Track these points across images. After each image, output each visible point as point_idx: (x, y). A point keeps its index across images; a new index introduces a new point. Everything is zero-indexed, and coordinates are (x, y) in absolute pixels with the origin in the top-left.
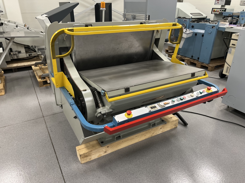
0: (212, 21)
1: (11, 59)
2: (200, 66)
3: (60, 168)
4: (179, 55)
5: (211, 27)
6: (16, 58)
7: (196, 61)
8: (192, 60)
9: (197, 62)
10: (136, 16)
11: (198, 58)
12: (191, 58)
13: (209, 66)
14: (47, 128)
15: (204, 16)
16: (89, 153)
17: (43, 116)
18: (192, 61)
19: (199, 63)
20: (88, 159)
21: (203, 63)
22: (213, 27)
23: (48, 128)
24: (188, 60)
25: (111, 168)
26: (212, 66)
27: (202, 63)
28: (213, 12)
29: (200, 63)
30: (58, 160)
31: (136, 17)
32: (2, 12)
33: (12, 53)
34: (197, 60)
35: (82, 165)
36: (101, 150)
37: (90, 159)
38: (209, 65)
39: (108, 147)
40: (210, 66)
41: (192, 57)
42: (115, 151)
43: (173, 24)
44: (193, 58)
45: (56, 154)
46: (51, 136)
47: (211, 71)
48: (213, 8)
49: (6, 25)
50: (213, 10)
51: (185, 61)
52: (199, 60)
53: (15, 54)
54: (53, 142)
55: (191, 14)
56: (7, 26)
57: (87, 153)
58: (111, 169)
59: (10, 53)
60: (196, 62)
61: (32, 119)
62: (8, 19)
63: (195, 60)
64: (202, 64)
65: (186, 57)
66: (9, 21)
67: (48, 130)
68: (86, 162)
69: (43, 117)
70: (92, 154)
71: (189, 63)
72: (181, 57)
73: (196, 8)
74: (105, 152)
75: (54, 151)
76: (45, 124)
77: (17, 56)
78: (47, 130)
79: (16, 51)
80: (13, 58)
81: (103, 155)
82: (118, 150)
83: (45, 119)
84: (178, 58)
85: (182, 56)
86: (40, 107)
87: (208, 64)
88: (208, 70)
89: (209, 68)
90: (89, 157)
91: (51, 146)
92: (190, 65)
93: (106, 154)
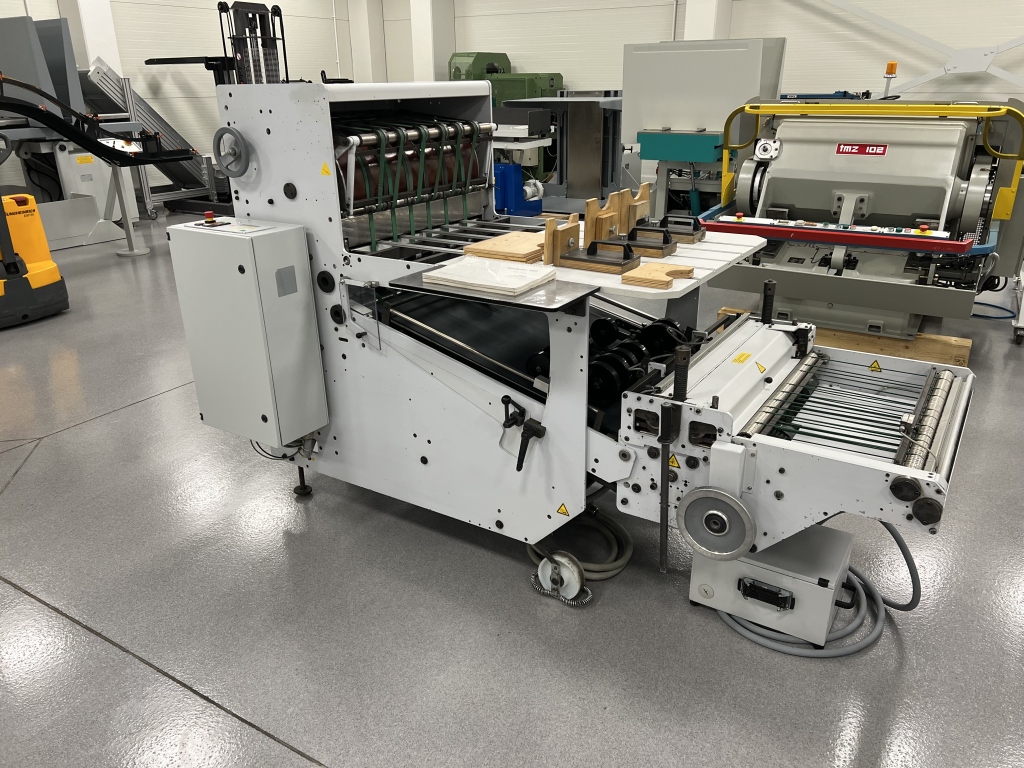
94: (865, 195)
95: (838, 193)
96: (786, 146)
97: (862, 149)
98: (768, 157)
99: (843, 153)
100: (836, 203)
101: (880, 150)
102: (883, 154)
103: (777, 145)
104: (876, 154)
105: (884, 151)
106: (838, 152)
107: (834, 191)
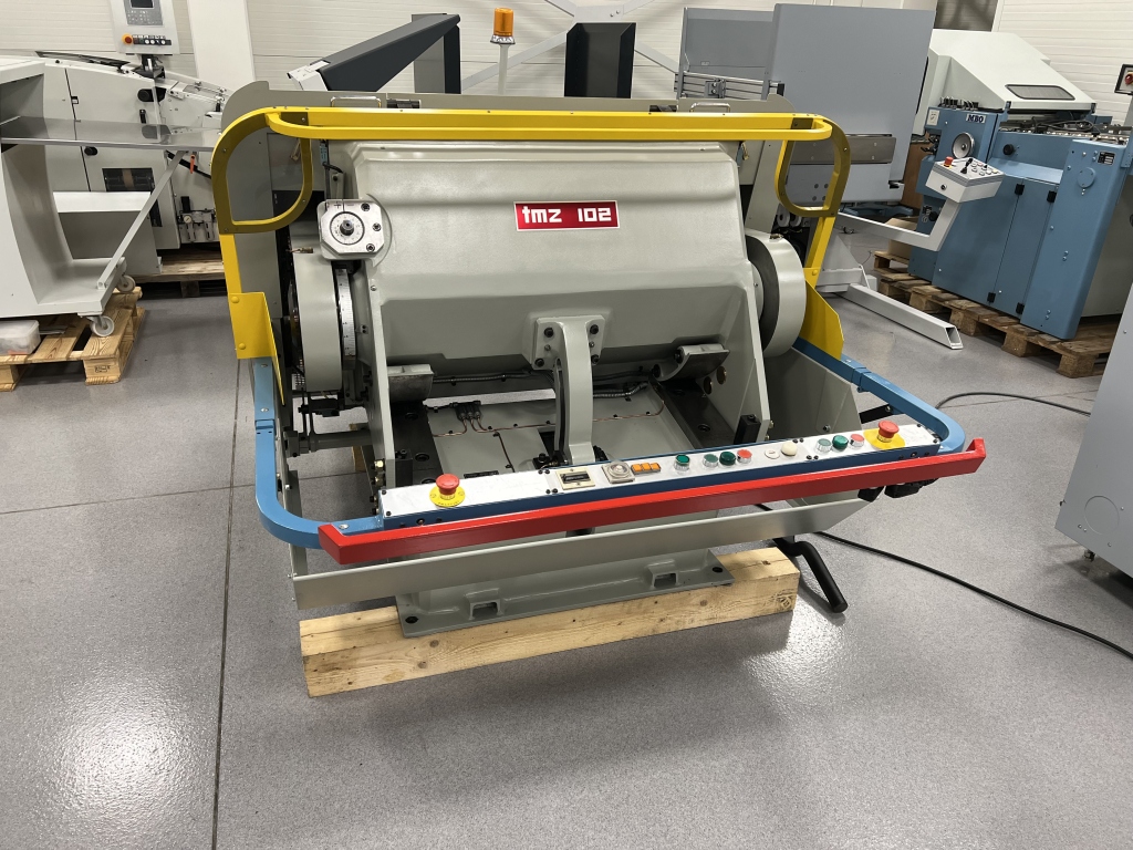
0: (1117, 129)
1: (184, 241)
2: (1020, 348)
3: (221, 698)
4: (930, 284)
5: (1095, 155)
6: (201, 238)
7: (1005, 319)
8: (989, 312)
9: (1010, 324)
10: (728, 85)
11: (1020, 308)
12: (985, 302)
13: (1065, 349)
14: (229, 532)
15: (1081, 100)
16: (346, 653)
17: (232, 484)
18: (991, 316)
19: (1017, 331)
20: (339, 682)
21: (1041, 333)
22: (1104, 156)
23: (233, 535)
24: (967, 312)
25: (424, 736)
26: (1081, 351)
27: (1032, 334)
28: (1123, 86)
29: (1022, 333)
30: (223, 667)
31: (728, 93)
32: (168, 43)
33: (187, 219)
34: (1014, 314)
35: (310, 701)
36: (402, 654)
37: (350, 683)
38: (1066, 344)
39: (434, 644)
40: (1070, 352)
41: (991, 297)
42: (469, 671)
43: (794, 119)
44: (992, 305)
45: (224, 640)
46: (232, 566)
47: (1075, 375)
48: (1124, 67)
49: (177, 98)
50: (1126, 73)
51: (952, 317)
52: (1024, 318)
53: (199, 224)
54: (230, 592)
55: (1008, 86)
56: (181, 102)
57: (334, 654)
58: (422, 739)
59: (182, 219)
60: (1003, 324)
61: (187, 490)
62: (196, 76)
63: (1002, 314)
64: (1032, 339)
65: (961, 298)
66: (198, 86)
67: (229, 539)
68: (334, 691)
69: (232, 487)
70: (359, 662)
71: (972, 328)
72: (935, 297)
73: (1048, 62)
74: (422, 665)
75: (221, 626)
76: (227, 516)
77: (209, 230)
78: (225, 540)
79: (206, 211)
80: (192, 239)
81: (409, 676)
82: (485, 666)
83: (235, 497)
84: (924, 300)
85: (945, 291)
86: (234, 446)
87: (1063, 341)
88: (1061, 368)
89: (1066, 359)
90: (345, 675)
91: (216, 608)
92: (976, 335)
93: (422, 674)
94: (597, 317)
95: (544, 320)
96: (398, 218)
97: (569, 213)
98: (361, 248)
99: (532, 226)
100: (541, 342)
101: (604, 215)
102: (613, 223)
103: (374, 214)
104: (598, 224)
105: (613, 215)
106: (523, 225)
107: (533, 316)
